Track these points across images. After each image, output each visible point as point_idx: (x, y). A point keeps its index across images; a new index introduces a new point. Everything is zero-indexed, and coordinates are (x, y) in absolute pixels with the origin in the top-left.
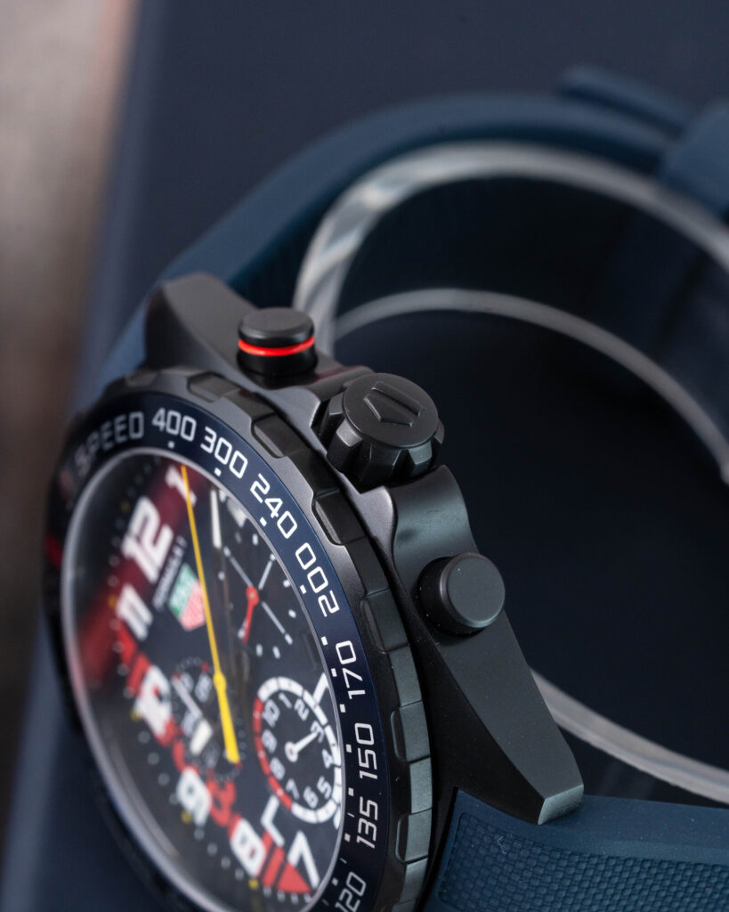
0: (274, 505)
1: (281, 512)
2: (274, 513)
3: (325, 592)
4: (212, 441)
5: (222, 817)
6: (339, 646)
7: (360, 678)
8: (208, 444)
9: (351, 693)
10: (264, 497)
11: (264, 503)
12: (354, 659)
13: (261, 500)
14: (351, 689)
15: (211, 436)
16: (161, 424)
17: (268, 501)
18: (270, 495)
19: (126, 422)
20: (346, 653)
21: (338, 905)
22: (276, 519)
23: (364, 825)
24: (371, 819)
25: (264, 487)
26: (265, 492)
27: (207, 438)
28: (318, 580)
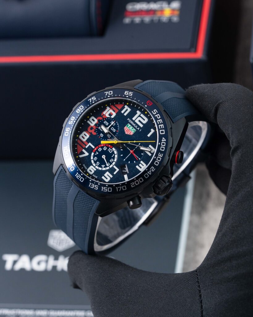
0: (150, 173)
1: (149, 174)
2: (148, 173)
3: (135, 184)
4: (160, 156)
5: (89, 130)
6: (125, 186)
7: (120, 190)
8: (160, 155)
9: (117, 188)
10: (151, 170)
11: (150, 170)
12: (123, 190)
13: (150, 169)
14: (118, 188)
15: (161, 156)
16: (163, 140)
17: (150, 171)
18: (152, 171)
19: (163, 129)
20: (124, 188)
21: (77, 173)
22: (147, 173)
23: (93, 185)
24: (94, 187)
25: (153, 170)
26: (152, 170)
27: (161, 154)
28: (137, 183)
